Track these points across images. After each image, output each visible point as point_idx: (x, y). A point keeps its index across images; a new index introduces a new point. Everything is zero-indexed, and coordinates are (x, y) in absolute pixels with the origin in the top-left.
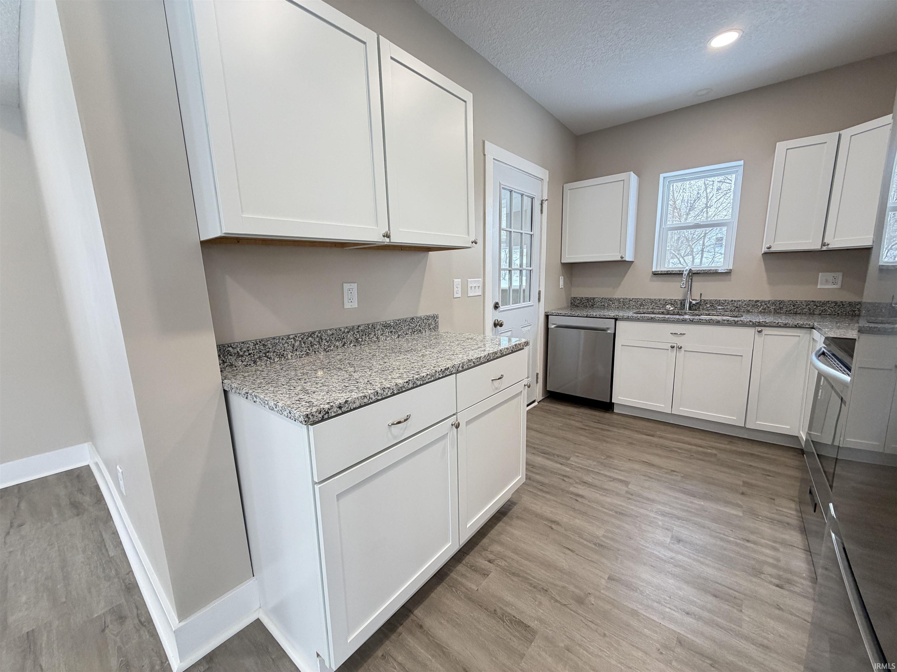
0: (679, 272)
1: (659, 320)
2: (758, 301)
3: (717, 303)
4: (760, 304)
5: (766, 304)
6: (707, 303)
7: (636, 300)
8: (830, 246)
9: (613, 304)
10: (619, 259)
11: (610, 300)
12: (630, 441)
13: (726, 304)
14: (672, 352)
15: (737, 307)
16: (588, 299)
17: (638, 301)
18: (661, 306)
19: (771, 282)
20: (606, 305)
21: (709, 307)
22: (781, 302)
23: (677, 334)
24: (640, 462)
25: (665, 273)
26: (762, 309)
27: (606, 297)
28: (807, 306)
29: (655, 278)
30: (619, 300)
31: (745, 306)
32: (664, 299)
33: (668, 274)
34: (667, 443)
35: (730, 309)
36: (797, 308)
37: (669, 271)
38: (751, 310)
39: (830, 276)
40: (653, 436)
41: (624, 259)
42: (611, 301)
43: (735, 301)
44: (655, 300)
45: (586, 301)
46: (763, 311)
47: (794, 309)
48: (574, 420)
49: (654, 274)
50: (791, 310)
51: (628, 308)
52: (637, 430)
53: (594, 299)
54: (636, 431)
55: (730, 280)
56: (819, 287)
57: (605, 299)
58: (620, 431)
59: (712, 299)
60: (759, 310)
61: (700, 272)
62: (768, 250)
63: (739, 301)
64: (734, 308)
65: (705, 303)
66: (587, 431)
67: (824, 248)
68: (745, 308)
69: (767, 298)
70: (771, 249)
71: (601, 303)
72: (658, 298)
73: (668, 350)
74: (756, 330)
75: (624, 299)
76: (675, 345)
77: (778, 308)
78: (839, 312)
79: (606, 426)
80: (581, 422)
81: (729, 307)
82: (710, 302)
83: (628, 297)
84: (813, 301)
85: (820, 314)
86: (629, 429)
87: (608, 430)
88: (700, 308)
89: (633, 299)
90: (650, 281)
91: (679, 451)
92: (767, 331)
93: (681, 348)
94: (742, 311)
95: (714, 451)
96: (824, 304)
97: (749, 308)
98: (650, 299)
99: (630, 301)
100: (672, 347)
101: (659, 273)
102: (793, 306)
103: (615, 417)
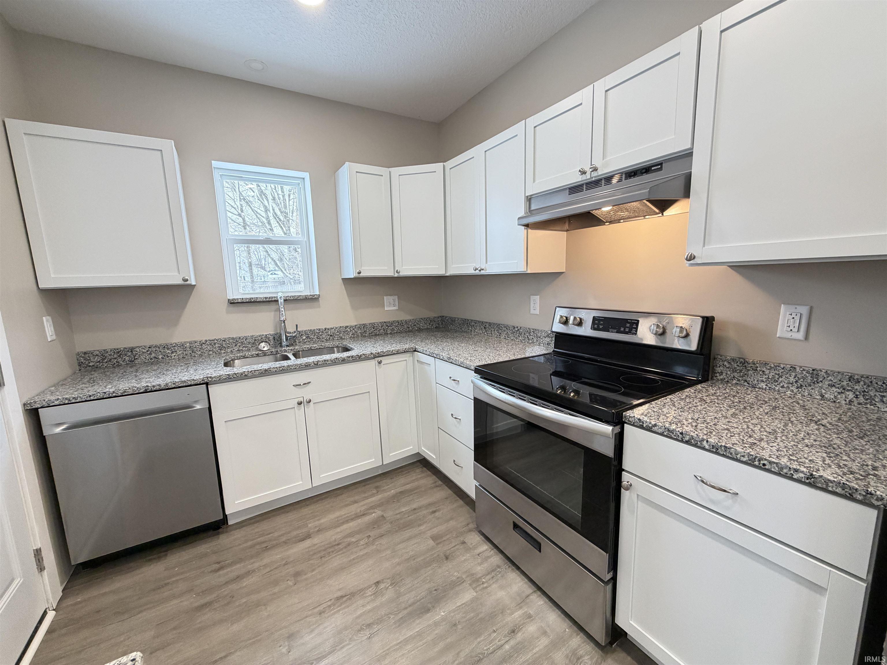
0: (265, 300)
1: (276, 371)
2: (347, 327)
3: (312, 334)
4: (349, 330)
5: (354, 329)
6: (302, 335)
7: (212, 343)
8: (401, 274)
9: (172, 353)
10: (180, 282)
11: (166, 347)
12: (291, 570)
13: (321, 333)
14: (299, 410)
15: (331, 336)
16: (119, 353)
17: (215, 344)
18: (250, 346)
19: (354, 307)
20: (160, 357)
21: (305, 339)
22: (364, 325)
23: (300, 385)
24: (334, 605)
25: (247, 301)
26: (352, 334)
27: (158, 344)
28: (382, 327)
29: (232, 308)
30: (182, 345)
31: (338, 334)
32: (252, 336)
33: (251, 302)
34: (332, 535)
35: (325, 338)
36: (376, 329)
37: (252, 298)
38: (343, 337)
39: (391, 298)
40: (308, 536)
41: (188, 282)
42: (168, 349)
43: (328, 329)
44: (240, 338)
45: (115, 356)
46: (352, 336)
47: (374, 331)
48: (174, 597)
49: (231, 303)
50: (372, 333)
51: (200, 355)
52: (284, 539)
53: (132, 350)
54: (285, 542)
55: (319, 307)
56: (386, 309)
57: (156, 346)
58: (266, 561)
59: (307, 329)
60: (350, 336)
61: (289, 298)
62: (358, 275)
63: (332, 329)
64: (329, 337)
65: (300, 334)
66: (216, 605)
67: (396, 275)
68: (338, 335)
69: (354, 323)
70: (361, 275)
71: (150, 354)
72: (243, 335)
73: (294, 408)
74: (376, 362)
75: (191, 343)
76: (301, 399)
77: (363, 331)
78: (401, 330)
79: (238, 566)
80: (190, 590)
81: (324, 336)
82: (305, 333)
83: (198, 338)
84: (385, 322)
85: (391, 333)
86: (274, 547)
87: (249, 573)
88: (296, 342)
89: (206, 341)
90: (228, 312)
91: (353, 540)
92: (385, 360)
93: (310, 401)
94: (336, 339)
95: (378, 513)
96: (392, 323)
97: (341, 335)
98: (233, 339)
99: (201, 345)
100: (300, 403)
101: (239, 301)
102: (373, 328)
103: (237, 535)
